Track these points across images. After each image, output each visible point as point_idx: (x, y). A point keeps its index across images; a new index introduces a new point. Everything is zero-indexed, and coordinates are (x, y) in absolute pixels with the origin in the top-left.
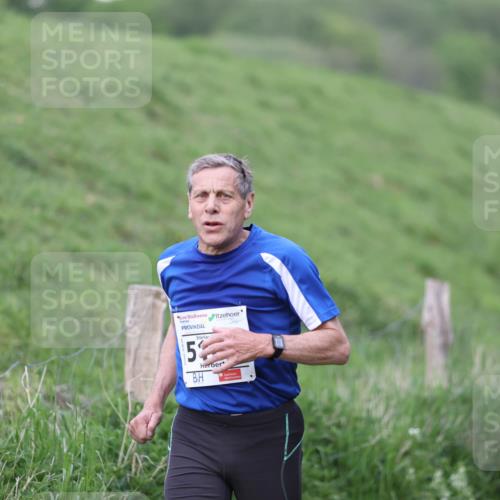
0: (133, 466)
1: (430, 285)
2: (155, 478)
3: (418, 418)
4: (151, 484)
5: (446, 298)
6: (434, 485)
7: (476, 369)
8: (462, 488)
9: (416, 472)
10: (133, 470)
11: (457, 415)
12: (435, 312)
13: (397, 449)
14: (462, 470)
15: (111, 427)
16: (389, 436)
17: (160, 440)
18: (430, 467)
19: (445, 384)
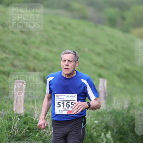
0: (16, 132)
1: (101, 80)
2: (22, 135)
3: (97, 118)
4: (21, 137)
5: (105, 84)
6: (101, 137)
7: (114, 104)
8: (109, 138)
9: (97, 133)
10: (16, 133)
11: (108, 117)
12: (102, 88)
13: (91, 127)
14: (110, 133)
15: (9, 121)
16: (89, 123)
17: (24, 124)
18: (100, 132)
19: (105, 108)
